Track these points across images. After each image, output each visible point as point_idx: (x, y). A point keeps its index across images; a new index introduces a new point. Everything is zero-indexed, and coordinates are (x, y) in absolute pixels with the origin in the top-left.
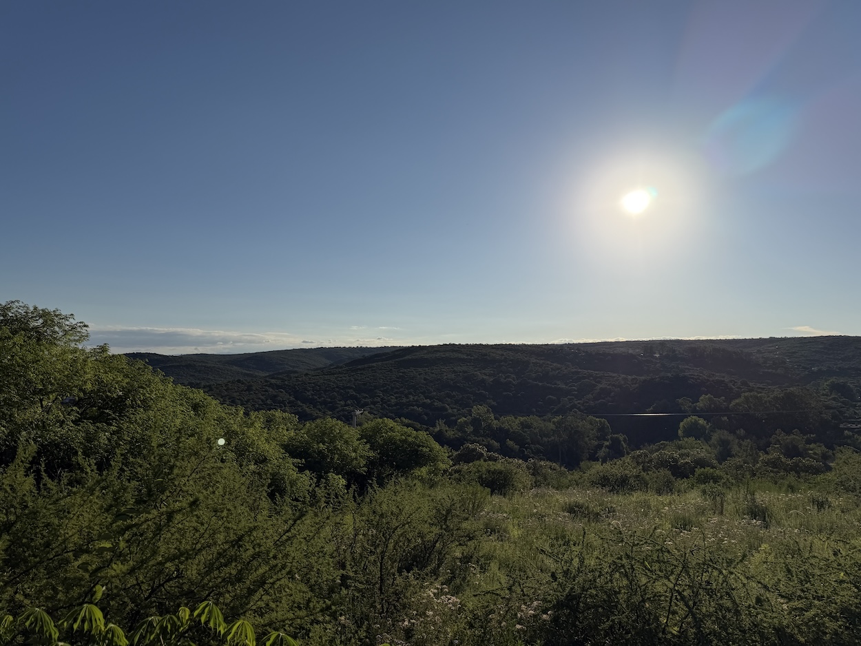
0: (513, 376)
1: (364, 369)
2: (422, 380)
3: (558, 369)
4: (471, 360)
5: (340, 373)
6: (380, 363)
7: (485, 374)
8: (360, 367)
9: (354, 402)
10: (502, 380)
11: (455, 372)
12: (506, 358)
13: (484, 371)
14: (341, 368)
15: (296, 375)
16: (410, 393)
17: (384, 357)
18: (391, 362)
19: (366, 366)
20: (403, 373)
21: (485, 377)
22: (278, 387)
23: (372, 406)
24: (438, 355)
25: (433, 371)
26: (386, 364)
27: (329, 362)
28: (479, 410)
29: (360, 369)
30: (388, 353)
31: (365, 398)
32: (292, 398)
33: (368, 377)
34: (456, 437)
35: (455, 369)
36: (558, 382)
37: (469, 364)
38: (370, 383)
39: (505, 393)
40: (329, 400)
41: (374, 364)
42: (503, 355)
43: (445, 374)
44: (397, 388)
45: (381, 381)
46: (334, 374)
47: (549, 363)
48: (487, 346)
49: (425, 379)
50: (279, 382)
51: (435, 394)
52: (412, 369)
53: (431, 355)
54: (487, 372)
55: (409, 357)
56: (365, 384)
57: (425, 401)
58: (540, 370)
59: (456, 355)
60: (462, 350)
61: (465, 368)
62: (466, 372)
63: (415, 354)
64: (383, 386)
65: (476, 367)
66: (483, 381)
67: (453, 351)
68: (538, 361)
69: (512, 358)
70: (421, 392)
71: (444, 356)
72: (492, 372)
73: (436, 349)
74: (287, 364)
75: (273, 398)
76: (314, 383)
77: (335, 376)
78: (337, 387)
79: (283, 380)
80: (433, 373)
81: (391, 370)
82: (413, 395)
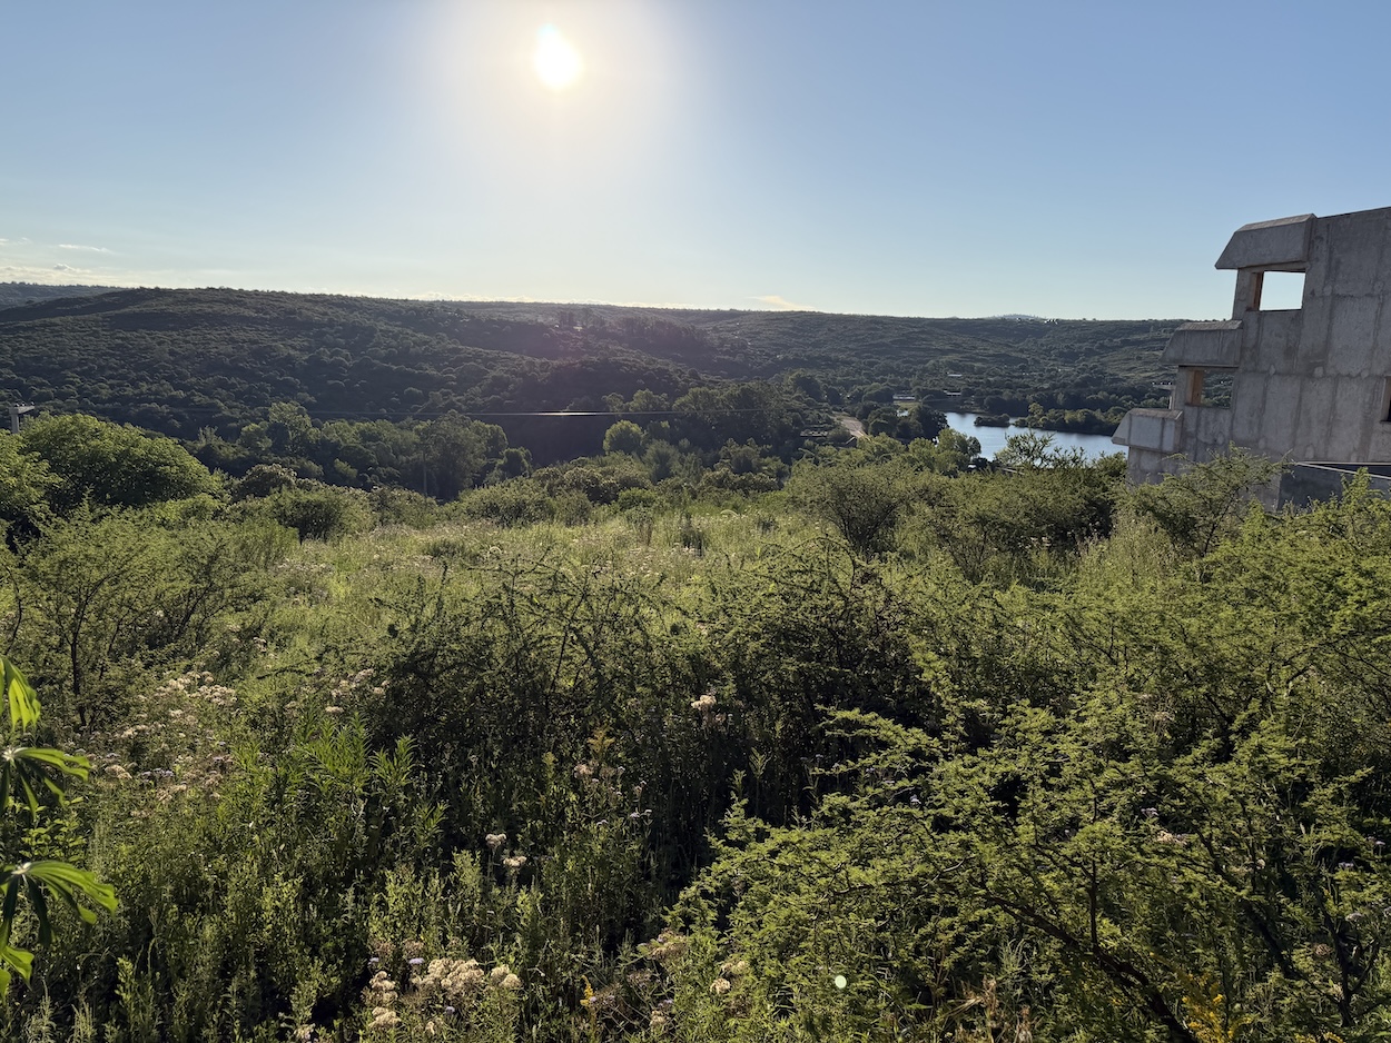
0: (345, 352)
1: (32, 328)
2: (167, 355)
3: (426, 343)
4: (266, 319)
6: (70, 318)
7: (294, 348)
8: (22, 324)
9: (15, 394)
10: (326, 359)
11: (233, 341)
12: (331, 320)
13: (290, 342)
16: (142, 379)
17: (77, 306)
18: (93, 316)
19: (37, 322)
20: (122, 339)
21: (292, 352)
23: (59, 402)
24: (197, 307)
25: (188, 338)
26: (84, 321)
28: (283, 410)
29: (23, 329)
30: (87, 300)
31: (41, 385)
33: (44, 345)
34: (240, 458)
35: (234, 335)
36: (426, 366)
37: (260, 327)
38: (49, 357)
39: (330, 382)
41: (57, 320)
42: (325, 314)
43: (213, 344)
44: (111, 368)
45: (75, 354)
47: (410, 332)
48: (295, 296)
49: (172, 353)
51: (194, 380)
52: (144, 332)
53: (183, 308)
54: (297, 342)
55: (135, 309)
56: (37, 359)
57: (174, 393)
58: (394, 343)
59: (234, 310)
60: (247, 300)
61: (253, 335)
62: (255, 342)
63: (150, 302)
64: (80, 364)
65: (276, 334)
66: (289, 359)
67: (228, 302)
68: (390, 328)
69: (343, 320)
70: (164, 378)
71: (210, 310)
72: (306, 344)
73: (191, 296)
80: (188, 342)
81: (97, 332)
82: (147, 382)
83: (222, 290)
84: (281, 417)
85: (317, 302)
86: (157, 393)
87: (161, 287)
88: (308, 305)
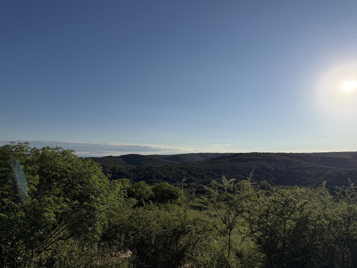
0: (284, 167)
1: (216, 162)
3: (307, 164)
4: (265, 159)
5: (206, 164)
7: (271, 166)
8: (215, 161)
9: (212, 176)
10: (279, 169)
11: (257, 165)
12: (281, 159)
14: (207, 161)
15: (189, 164)
16: (236, 173)
17: (225, 158)
18: (228, 159)
19: (217, 161)
20: (233, 164)
21: (271, 167)
22: (182, 169)
23: (219, 178)
24: (249, 157)
27: (203, 159)
29: (215, 163)
30: (227, 156)
31: (217, 174)
32: (187, 173)
33: (218, 166)
36: (307, 171)
37: (263, 161)
38: (219, 168)
39: (280, 175)
40: (202, 175)
41: (221, 161)
42: (280, 158)
43: (252, 165)
44: (230, 171)
45: (224, 168)
46: (204, 164)
47: (303, 162)
48: (273, 154)
49: (243, 168)
50: (182, 167)
51: (247, 174)
52: (237, 163)
53: (246, 157)
55: (236, 158)
56: (216, 169)
57: (242, 177)
58: (298, 165)
59: (257, 157)
60: (261, 155)
61: (261, 163)
62: (262, 165)
63: (239, 156)
64: (224, 170)
65: (267, 163)
66: (270, 169)
67: (256, 155)
68: (297, 161)
69: (284, 159)
70: (241, 173)
71: (252, 158)
72: (274, 165)
73: (248, 154)
74: (187, 160)
75: (180, 173)
76: (196, 168)
77: (205, 165)
78: (205, 170)
79: (184, 166)
80: (247, 165)
81: (228, 163)
82: (237, 174)
83: (255, 153)
84: (264, 184)
85: (278, 155)
86: (239, 177)
87: (242, 153)
88: (276, 156)
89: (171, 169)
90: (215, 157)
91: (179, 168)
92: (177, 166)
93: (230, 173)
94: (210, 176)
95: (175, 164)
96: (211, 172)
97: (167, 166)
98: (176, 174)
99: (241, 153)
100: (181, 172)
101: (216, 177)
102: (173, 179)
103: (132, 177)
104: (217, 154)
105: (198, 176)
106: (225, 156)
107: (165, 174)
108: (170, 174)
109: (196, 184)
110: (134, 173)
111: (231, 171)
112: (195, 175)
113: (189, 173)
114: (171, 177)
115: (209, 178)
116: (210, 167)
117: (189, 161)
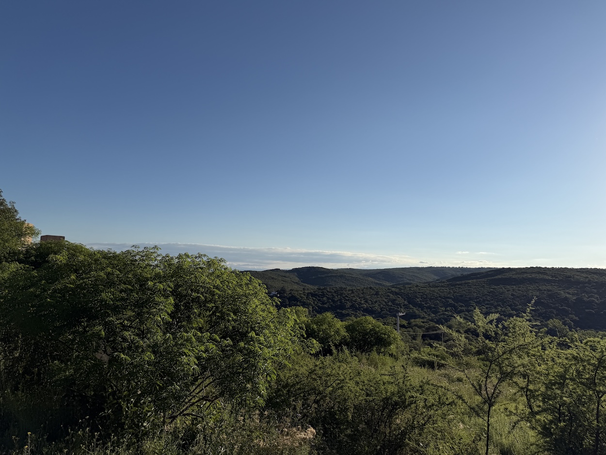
0: (596, 296)
1: (461, 284)
2: (510, 296)
4: (556, 280)
5: (442, 286)
6: (475, 280)
7: (569, 293)
8: (458, 283)
9: (452, 309)
10: (585, 299)
11: (540, 290)
12: (590, 280)
13: (567, 291)
14: (444, 282)
15: (410, 286)
16: (499, 305)
17: (478, 276)
18: (483, 280)
19: (463, 282)
20: (493, 289)
21: (567, 295)
22: (396, 294)
23: (467, 313)
24: (525, 276)
26: (480, 281)
27: (436, 278)
29: (459, 285)
30: (482, 273)
31: (462, 306)
32: (406, 303)
33: (464, 291)
37: (553, 284)
38: (466, 295)
39: (587, 310)
40: (433, 306)
41: (470, 281)
42: (587, 277)
43: (531, 291)
44: (488, 301)
45: (475, 294)
46: (437, 287)
48: (572, 270)
49: (512, 295)
50: (397, 290)
51: (520, 307)
52: (502, 286)
53: (519, 276)
54: (571, 291)
55: (500, 277)
56: (461, 296)
57: (511, 312)
59: (541, 276)
60: (548, 272)
61: (549, 287)
62: (550, 291)
63: (506, 274)
64: (476, 298)
65: (561, 287)
66: (566, 298)
67: (541, 273)
69: (596, 280)
70: (508, 305)
71: (530, 277)
72: (576, 292)
73: (523, 271)
74: (406, 278)
75: (393, 301)
76: (422, 293)
77: (439, 288)
78: (440, 297)
79: (400, 289)
80: (520, 290)
81: (484, 286)
82: (501, 307)
83: (537, 267)
84: (554, 326)
85: (583, 272)
86: (504, 312)
87: (511, 267)
88: (578, 273)
89: (377, 294)
90: (459, 274)
91: (392, 292)
92: (389, 289)
93: (487, 304)
94: (448, 309)
95: (384, 286)
96: (451, 301)
97: (371, 288)
98: (385, 302)
99: (509, 268)
100: (395, 300)
101: (461, 311)
102: (382, 311)
103: (311, 305)
104: (462, 269)
105: (428, 308)
106: (479, 274)
107: (366, 302)
108: (376, 302)
109: (423, 322)
110: (314, 298)
111: (490, 301)
112: (421, 307)
113: (409, 303)
114: (377, 307)
115: (447, 313)
116: (450, 293)
117: (410, 280)
